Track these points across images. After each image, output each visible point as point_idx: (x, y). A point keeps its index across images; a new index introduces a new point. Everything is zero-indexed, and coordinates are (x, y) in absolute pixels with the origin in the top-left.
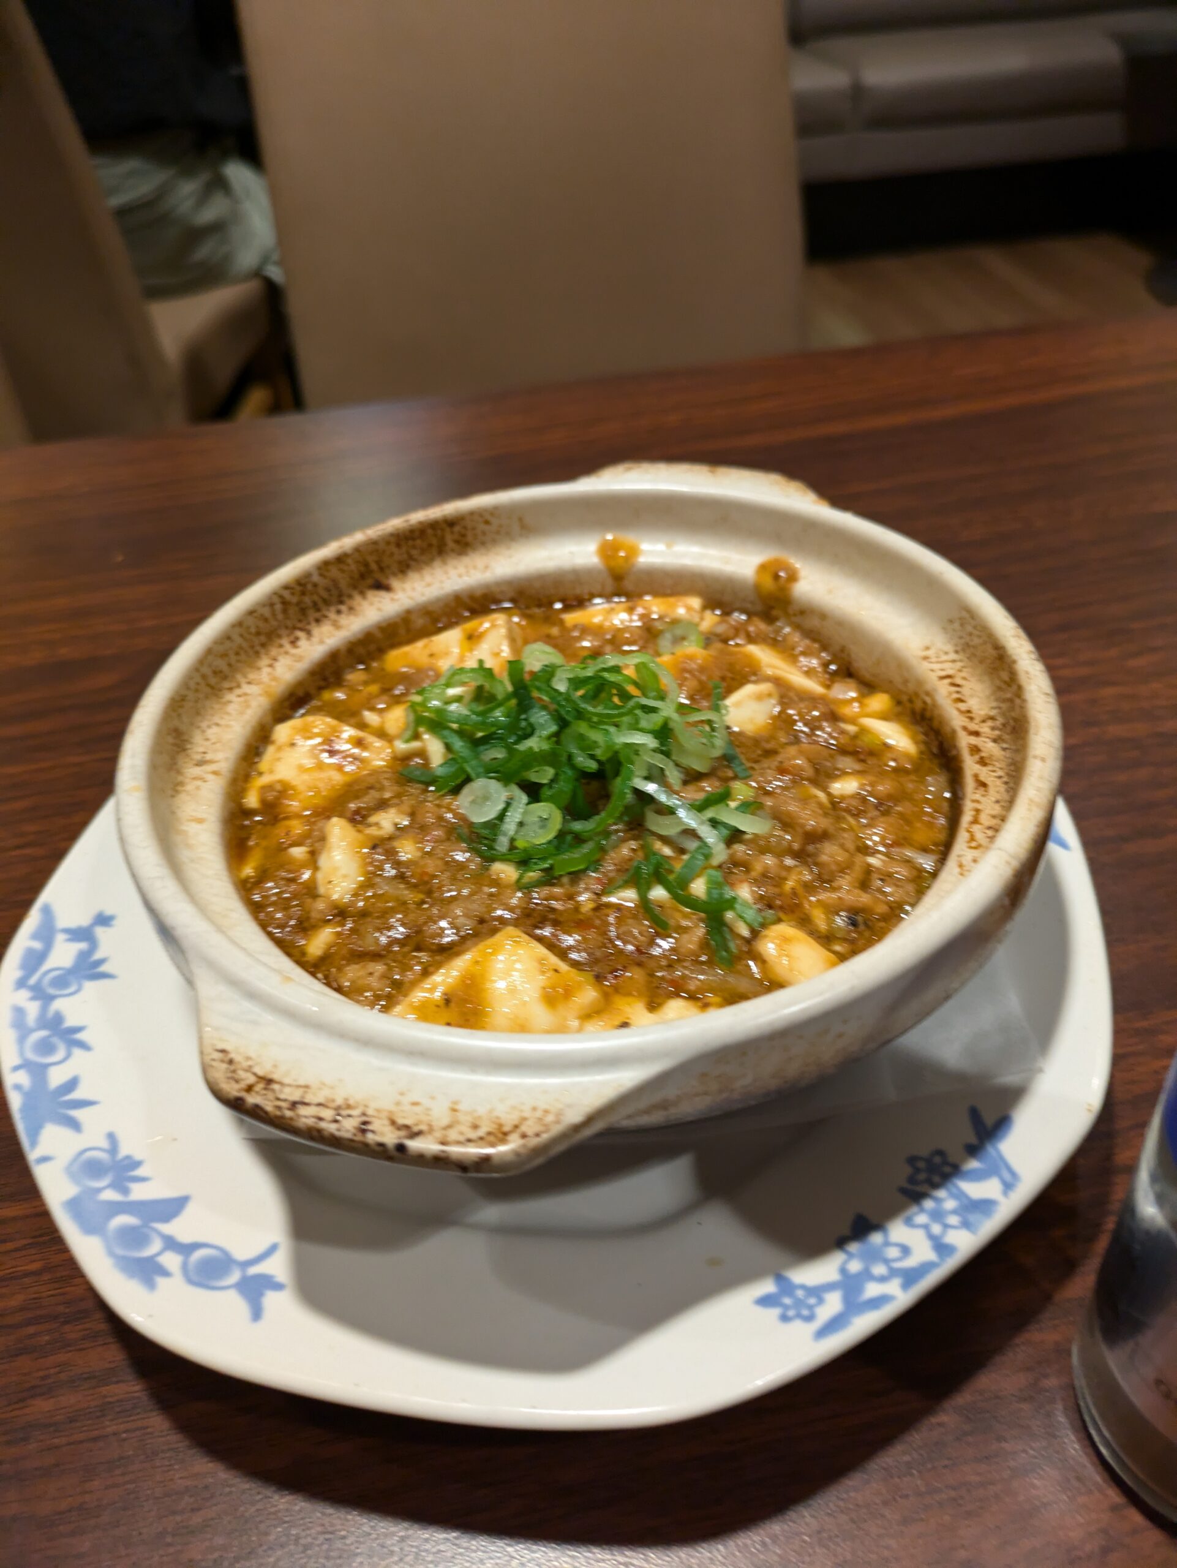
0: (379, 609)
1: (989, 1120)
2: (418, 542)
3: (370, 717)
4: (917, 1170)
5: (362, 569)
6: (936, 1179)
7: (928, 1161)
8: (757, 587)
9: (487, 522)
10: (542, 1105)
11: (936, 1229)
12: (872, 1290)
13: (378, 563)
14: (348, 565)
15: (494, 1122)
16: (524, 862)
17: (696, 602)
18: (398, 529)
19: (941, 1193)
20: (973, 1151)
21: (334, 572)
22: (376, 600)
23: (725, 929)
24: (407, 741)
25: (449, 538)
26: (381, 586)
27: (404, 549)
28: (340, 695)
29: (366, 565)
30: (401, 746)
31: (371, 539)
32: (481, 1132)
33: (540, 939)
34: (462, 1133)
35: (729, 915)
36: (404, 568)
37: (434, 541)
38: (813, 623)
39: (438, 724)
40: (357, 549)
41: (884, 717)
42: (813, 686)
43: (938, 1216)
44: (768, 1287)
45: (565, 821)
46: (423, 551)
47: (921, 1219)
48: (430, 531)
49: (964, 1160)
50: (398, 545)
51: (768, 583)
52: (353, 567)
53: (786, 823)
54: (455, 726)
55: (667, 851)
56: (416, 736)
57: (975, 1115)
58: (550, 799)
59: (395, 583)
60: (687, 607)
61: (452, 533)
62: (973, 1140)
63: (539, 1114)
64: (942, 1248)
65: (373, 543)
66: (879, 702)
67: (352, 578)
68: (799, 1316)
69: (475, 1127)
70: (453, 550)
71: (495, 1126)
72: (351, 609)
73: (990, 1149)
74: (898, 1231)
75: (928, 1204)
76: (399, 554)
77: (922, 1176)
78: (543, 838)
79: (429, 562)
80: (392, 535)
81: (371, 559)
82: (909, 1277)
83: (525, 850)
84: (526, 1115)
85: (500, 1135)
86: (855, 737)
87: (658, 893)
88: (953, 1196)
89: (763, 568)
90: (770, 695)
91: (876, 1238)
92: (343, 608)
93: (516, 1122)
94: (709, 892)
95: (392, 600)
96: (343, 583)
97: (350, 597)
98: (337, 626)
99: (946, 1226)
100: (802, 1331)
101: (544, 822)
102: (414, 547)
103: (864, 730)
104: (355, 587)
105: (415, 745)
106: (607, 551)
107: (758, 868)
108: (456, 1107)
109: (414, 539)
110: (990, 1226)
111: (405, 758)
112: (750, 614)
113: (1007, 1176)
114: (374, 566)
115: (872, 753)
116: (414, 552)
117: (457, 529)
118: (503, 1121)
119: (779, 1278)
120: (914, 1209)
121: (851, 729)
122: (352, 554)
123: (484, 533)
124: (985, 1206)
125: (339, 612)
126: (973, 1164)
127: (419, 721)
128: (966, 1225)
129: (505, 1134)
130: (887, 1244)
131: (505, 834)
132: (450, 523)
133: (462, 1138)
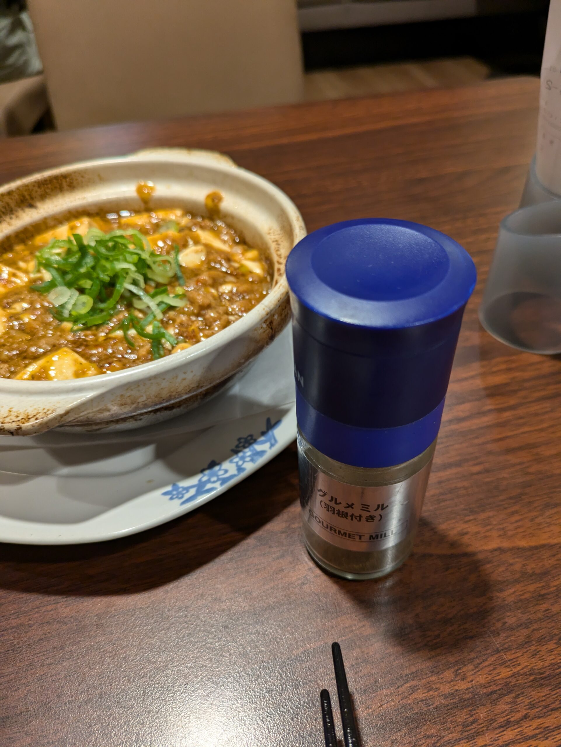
0: (31, 217)
1: (273, 422)
2: (49, 186)
3: (22, 264)
4: (240, 443)
5: (22, 198)
6: (246, 445)
7: (246, 439)
8: (206, 205)
9: (82, 177)
10: (47, 408)
11: (240, 463)
12: (209, 486)
13: (30, 195)
14: (14, 196)
15: (26, 415)
16: (75, 320)
17: (179, 212)
18: (38, 180)
19: (247, 450)
20: (263, 434)
21: (7, 199)
22: (30, 213)
23: (161, 346)
24: (35, 274)
25: (65, 184)
26: (31, 206)
27: (43, 189)
28: (11, 255)
29: (24, 196)
30: (32, 276)
31: (25, 184)
32: (19, 418)
33: (78, 353)
34: (11, 419)
35: (163, 341)
36: (43, 197)
37: (58, 186)
38: (229, 220)
39: (47, 265)
40: (18, 189)
41: (253, 260)
42: (225, 248)
43: (243, 458)
44: (169, 488)
45: (95, 303)
46: (52, 190)
47: (236, 460)
48: (54, 181)
49: (259, 437)
50: (39, 187)
51: (210, 203)
52: (17, 197)
53: (192, 302)
54: (56, 266)
55: (140, 315)
56: (39, 271)
57: (268, 420)
58: (89, 294)
59: (39, 204)
60: (175, 215)
61: (66, 182)
62: (264, 429)
63: (45, 411)
64: (240, 469)
65: (26, 186)
66: (253, 254)
67: (17, 203)
68: (177, 497)
69: (17, 417)
70: (67, 190)
71: (26, 416)
72: (17, 217)
73: (270, 433)
74: (226, 465)
75: (241, 454)
76: (40, 191)
77: (241, 445)
78: (84, 311)
79: (55, 195)
80: (35, 182)
81: (26, 194)
82: (224, 481)
83: (77, 316)
84: (39, 411)
85: (27, 419)
86: (238, 268)
87: (132, 332)
88: (250, 451)
89: (208, 196)
90: (201, 251)
91: (217, 468)
92: (13, 216)
93: (35, 414)
94: (153, 330)
95: (38, 213)
96: (12, 204)
97: (16, 211)
98: (9, 224)
99: (244, 462)
100: (177, 502)
101: (84, 304)
102: (48, 188)
103: (242, 266)
104: (19, 207)
105: (38, 275)
106: (140, 190)
107: (178, 321)
108: (11, 410)
109: (47, 184)
110: (261, 461)
111: (35, 281)
112: (203, 218)
113: (273, 441)
114: (28, 197)
115: (243, 275)
116: (47, 191)
117: (68, 180)
118: (29, 414)
119: (174, 485)
120: (235, 456)
121: (236, 265)
122: (15, 191)
123: (82, 182)
124: (262, 453)
125: (11, 218)
126: (262, 438)
127: (40, 264)
128: (252, 460)
129: (29, 419)
130: (220, 470)
131: (67, 309)
132: (64, 176)
133: (11, 421)
